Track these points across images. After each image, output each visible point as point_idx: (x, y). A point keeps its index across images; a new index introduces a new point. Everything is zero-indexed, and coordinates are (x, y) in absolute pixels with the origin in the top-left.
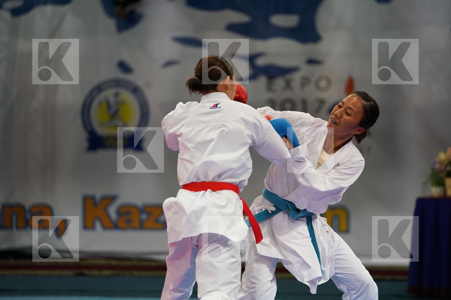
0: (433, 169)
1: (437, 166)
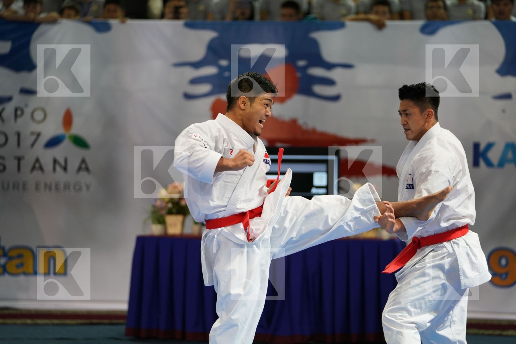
0: (154, 206)
1: (158, 203)
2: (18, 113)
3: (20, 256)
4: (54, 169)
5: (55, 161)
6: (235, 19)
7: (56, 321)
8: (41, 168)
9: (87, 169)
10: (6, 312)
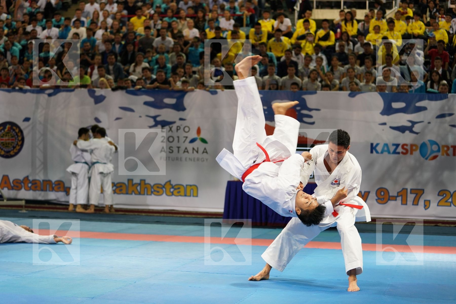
2: (178, 129)
3: (179, 188)
4: (193, 152)
5: (193, 149)
6: (270, 89)
7: (194, 216)
8: (188, 152)
9: (207, 152)
10: (173, 211)
